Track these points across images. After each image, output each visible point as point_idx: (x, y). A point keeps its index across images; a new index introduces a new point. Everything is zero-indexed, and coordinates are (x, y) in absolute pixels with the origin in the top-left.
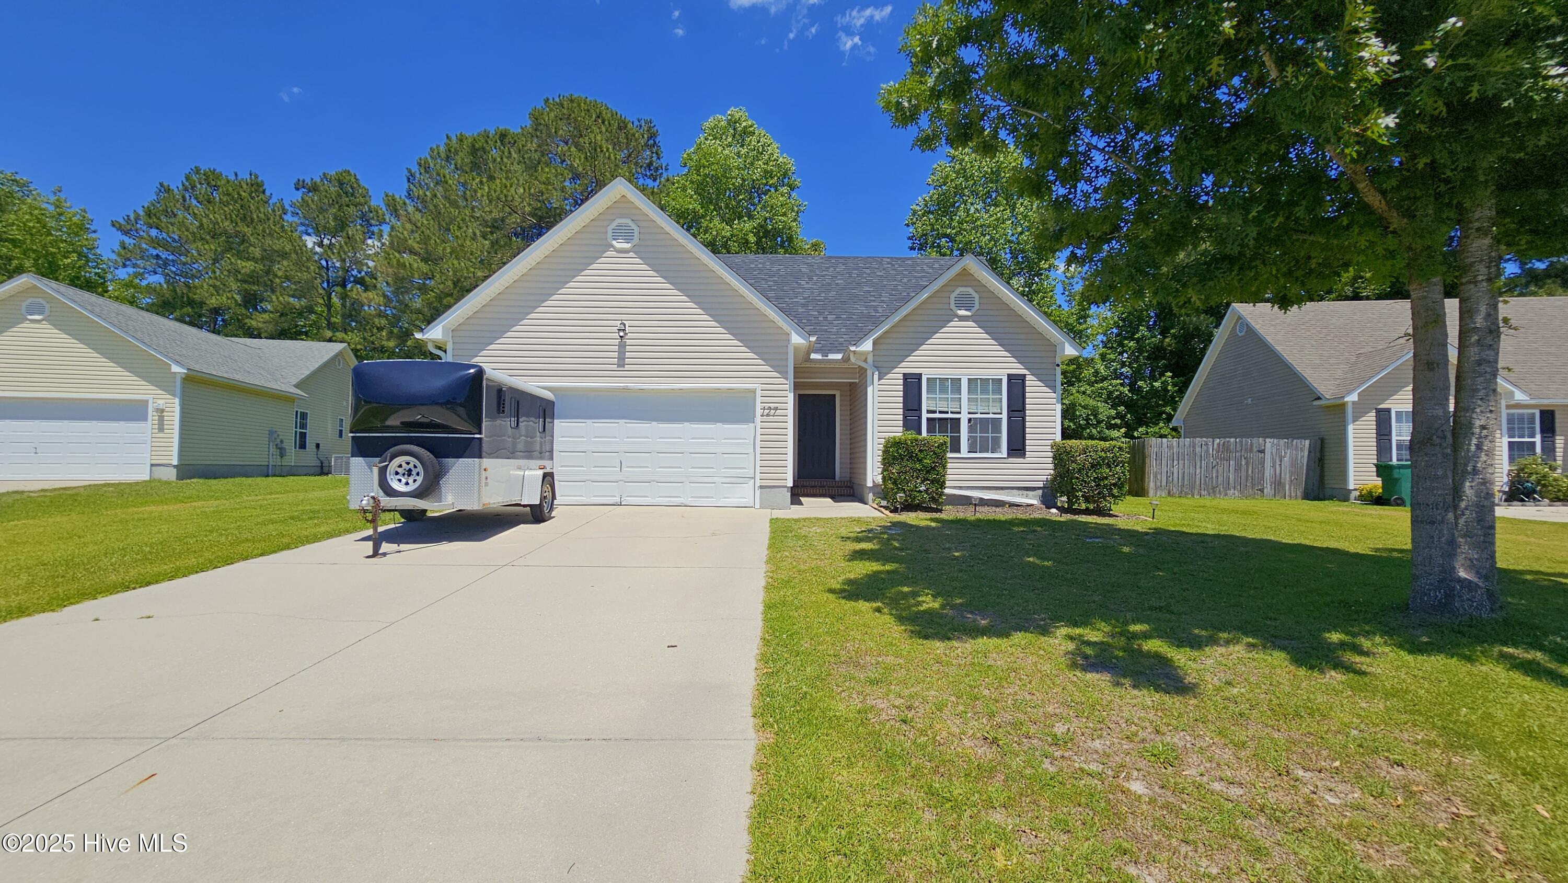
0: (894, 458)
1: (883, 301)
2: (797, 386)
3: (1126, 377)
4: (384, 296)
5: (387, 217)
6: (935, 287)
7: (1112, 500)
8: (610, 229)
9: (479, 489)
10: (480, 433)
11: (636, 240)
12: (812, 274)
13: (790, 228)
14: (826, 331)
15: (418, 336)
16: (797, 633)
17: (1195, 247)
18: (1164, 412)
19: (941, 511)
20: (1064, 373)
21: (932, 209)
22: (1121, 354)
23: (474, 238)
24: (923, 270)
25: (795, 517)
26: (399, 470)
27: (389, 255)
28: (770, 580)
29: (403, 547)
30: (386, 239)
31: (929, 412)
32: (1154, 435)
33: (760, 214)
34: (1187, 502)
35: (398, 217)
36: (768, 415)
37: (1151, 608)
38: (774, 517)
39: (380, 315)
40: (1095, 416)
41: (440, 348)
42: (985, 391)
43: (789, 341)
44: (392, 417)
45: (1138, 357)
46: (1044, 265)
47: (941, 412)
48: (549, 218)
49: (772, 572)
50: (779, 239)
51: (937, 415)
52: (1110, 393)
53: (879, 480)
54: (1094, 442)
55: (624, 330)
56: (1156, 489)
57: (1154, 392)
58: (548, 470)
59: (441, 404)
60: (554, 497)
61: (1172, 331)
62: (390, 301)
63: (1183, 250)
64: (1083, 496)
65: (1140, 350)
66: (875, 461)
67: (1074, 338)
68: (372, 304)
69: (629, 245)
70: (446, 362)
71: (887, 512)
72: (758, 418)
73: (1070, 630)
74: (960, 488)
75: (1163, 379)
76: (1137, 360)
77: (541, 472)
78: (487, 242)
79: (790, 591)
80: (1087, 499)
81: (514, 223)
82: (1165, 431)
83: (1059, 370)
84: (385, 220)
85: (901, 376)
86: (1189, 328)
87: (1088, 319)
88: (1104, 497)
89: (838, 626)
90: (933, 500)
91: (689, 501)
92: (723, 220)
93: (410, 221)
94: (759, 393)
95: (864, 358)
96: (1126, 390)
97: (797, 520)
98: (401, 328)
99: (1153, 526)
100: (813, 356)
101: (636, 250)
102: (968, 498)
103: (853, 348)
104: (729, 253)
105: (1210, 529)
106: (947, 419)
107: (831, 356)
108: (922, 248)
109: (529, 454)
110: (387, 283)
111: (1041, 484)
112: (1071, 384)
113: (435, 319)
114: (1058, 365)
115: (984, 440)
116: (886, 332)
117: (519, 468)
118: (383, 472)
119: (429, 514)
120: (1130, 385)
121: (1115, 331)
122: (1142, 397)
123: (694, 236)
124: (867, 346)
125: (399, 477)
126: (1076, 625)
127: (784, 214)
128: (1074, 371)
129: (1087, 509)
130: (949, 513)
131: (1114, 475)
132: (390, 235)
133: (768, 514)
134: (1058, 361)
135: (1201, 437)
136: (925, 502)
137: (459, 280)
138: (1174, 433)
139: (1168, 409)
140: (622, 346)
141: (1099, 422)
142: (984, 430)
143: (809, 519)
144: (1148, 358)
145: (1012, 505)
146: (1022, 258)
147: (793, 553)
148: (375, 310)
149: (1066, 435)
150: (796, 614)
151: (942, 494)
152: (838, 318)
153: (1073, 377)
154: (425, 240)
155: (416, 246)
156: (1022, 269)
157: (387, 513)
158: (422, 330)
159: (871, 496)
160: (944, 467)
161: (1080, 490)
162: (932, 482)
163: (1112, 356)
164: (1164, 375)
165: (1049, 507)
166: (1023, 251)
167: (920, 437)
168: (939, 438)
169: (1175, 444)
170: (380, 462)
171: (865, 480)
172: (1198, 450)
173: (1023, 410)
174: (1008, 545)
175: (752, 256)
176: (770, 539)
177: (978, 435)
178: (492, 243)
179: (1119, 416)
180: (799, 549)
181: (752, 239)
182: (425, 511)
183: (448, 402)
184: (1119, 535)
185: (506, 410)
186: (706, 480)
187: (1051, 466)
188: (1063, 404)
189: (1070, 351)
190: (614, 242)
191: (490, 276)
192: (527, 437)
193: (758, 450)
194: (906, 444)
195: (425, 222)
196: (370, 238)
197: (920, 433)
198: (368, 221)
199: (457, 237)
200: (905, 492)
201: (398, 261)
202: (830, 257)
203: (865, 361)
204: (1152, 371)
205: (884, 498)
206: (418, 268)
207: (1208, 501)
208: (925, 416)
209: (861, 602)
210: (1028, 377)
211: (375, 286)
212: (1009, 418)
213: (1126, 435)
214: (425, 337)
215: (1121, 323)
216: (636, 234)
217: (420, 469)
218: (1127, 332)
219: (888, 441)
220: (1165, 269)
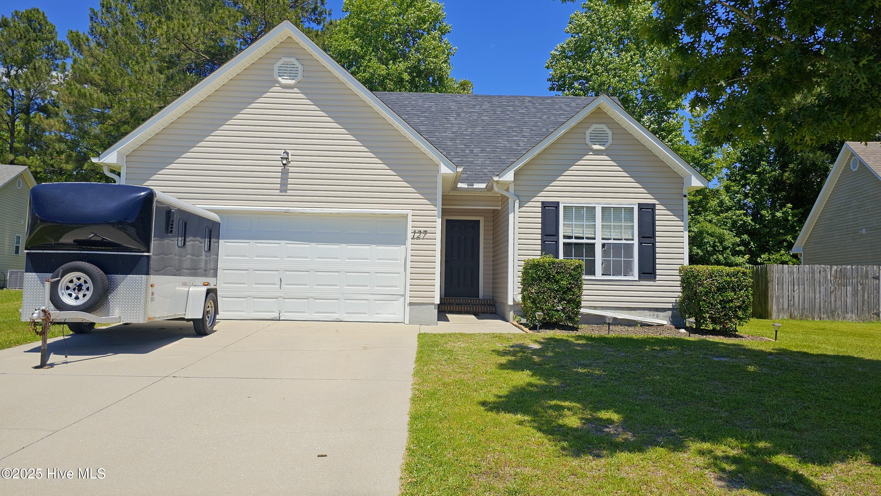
0: (533, 279)
1: (524, 136)
2: (444, 212)
3: (749, 208)
4: (65, 122)
5: (71, 51)
6: (572, 123)
7: (737, 322)
8: (276, 66)
9: (146, 304)
10: (148, 251)
11: (300, 77)
12: (460, 111)
13: (441, 69)
14: (472, 162)
15: (95, 160)
16: (440, 444)
17: (810, 91)
18: (785, 240)
19: (577, 329)
20: (691, 203)
21: (570, 54)
22: (744, 186)
23: (151, 72)
24: (561, 108)
25: (442, 332)
26: (70, 285)
27: (71, 85)
28: (417, 392)
29: (70, 358)
30: (69, 72)
31: (565, 237)
32: (776, 261)
33: (414, 56)
34: (808, 324)
35: (80, 51)
36: (418, 238)
37: (775, 425)
38: (422, 332)
39: (61, 140)
40: (721, 242)
41: (113, 171)
42: (618, 218)
43: (438, 171)
44: (66, 235)
45: (759, 189)
46: (671, 105)
47: (576, 238)
48: (221, 55)
49: (419, 384)
50: (431, 78)
51: (573, 241)
52: (734, 223)
53: (519, 298)
54: (719, 267)
55: (287, 158)
56: (779, 311)
57: (775, 221)
58: (212, 287)
59: (113, 224)
60: (216, 312)
61: (791, 166)
62: (70, 127)
63: (798, 93)
64: (709, 317)
65: (762, 182)
66: (516, 282)
67: (700, 172)
68: (53, 130)
69: (293, 82)
70: (119, 186)
71: (527, 330)
72: (409, 241)
73: (698, 445)
74: (595, 308)
75: (784, 209)
76: (759, 191)
77: (205, 289)
78: (163, 76)
79: (435, 403)
80: (714, 321)
81: (188, 59)
82: (786, 258)
83: (686, 201)
84: (68, 54)
85: (540, 204)
86: (806, 164)
87: (713, 154)
88: (730, 319)
89: (479, 437)
90: (570, 318)
91: (345, 317)
92: (380, 60)
93: (92, 55)
94: (410, 218)
95: (506, 187)
96: (749, 219)
97: (443, 336)
98: (80, 152)
99: (776, 347)
100: (460, 185)
101: (301, 86)
102: (603, 317)
103: (496, 179)
104: (385, 90)
105: (830, 350)
106: (582, 244)
107: (476, 186)
108: (561, 88)
109: (194, 271)
110: (68, 111)
111: (670, 306)
112: (697, 213)
113: (112, 145)
114: (685, 196)
115: (617, 264)
116: (526, 165)
117: (184, 284)
118: (54, 287)
119: (97, 327)
120: (752, 215)
121: (738, 165)
122: (765, 226)
123: (353, 74)
124: (509, 176)
125: (69, 292)
126: (704, 439)
127: (436, 57)
128: (701, 201)
129: (714, 329)
130: (585, 330)
131: (738, 298)
132: (73, 68)
133: (416, 329)
134: (685, 192)
135: (820, 264)
136: (562, 321)
137: (135, 112)
138: (794, 260)
139: (789, 238)
140: (285, 173)
141: (725, 248)
142: (617, 254)
143: (454, 334)
144: (769, 190)
145: (643, 325)
146: (652, 98)
147: (439, 367)
148: (56, 135)
149: (693, 260)
150: (440, 426)
151: (577, 313)
152: (483, 151)
153: (699, 207)
154: (106, 73)
155: (97, 78)
156: (653, 108)
157: (57, 326)
158: (98, 155)
159: (512, 313)
160: (580, 288)
161: (708, 312)
162: (569, 302)
163: (736, 188)
164: (785, 206)
165: (678, 328)
166: (652, 92)
167: (557, 260)
168: (575, 261)
169: (795, 270)
170: (52, 278)
171: (507, 299)
172: (817, 275)
173: (654, 236)
174: (639, 362)
175: (406, 94)
176: (417, 354)
177: (612, 259)
178: (168, 77)
179: (744, 243)
180: (444, 363)
181: (406, 77)
182: (93, 324)
183: (120, 222)
184: (744, 355)
185: (174, 230)
186: (360, 297)
187: (679, 289)
188: (689, 231)
189: (696, 183)
190: (280, 79)
191: (164, 106)
192: (193, 255)
193: (409, 270)
194: (544, 266)
195: (106, 56)
196: (55, 70)
197: (557, 257)
198: (53, 55)
199: (136, 72)
200: (543, 311)
201: (80, 91)
202: (477, 96)
203: (507, 190)
204: (773, 202)
205: (524, 316)
206: (98, 98)
207: (828, 324)
208: (562, 241)
209: (502, 414)
210: (658, 207)
211: (57, 114)
212: (640, 243)
213: (750, 261)
214: (101, 161)
215: (743, 158)
216: (300, 72)
217: (90, 284)
218: (749, 167)
219: (527, 263)
220: (783, 110)
